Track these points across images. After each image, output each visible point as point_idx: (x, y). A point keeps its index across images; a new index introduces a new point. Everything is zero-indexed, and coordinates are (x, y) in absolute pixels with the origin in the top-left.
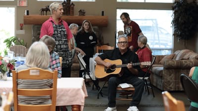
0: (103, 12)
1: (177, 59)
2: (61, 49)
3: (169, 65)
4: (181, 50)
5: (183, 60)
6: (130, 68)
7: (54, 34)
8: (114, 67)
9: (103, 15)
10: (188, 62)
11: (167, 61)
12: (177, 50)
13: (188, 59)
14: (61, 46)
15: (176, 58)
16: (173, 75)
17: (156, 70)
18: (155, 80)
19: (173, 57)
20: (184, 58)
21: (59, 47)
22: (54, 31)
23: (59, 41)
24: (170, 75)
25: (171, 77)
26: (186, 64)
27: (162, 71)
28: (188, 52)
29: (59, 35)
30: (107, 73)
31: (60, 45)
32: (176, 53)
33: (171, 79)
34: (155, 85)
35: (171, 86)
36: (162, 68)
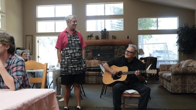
0: (128, 37)
1: (183, 66)
2: (75, 57)
3: (176, 71)
4: (185, 60)
5: (188, 68)
6: (138, 75)
7: (69, 44)
8: (120, 73)
9: (128, 38)
10: (193, 69)
11: (175, 68)
12: (182, 60)
13: (193, 66)
14: (75, 55)
15: (181, 66)
16: (179, 80)
17: (165, 76)
18: (165, 83)
19: (179, 66)
20: (189, 66)
21: (73, 55)
22: (69, 41)
23: (73, 49)
24: (177, 80)
25: (178, 81)
26: (191, 71)
27: (170, 77)
28: (192, 61)
29: (73, 44)
30: (114, 79)
31: (75, 53)
32: (181, 62)
33: (178, 83)
34: (165, 87)
35: (178, 89)
36: (170, 74)
